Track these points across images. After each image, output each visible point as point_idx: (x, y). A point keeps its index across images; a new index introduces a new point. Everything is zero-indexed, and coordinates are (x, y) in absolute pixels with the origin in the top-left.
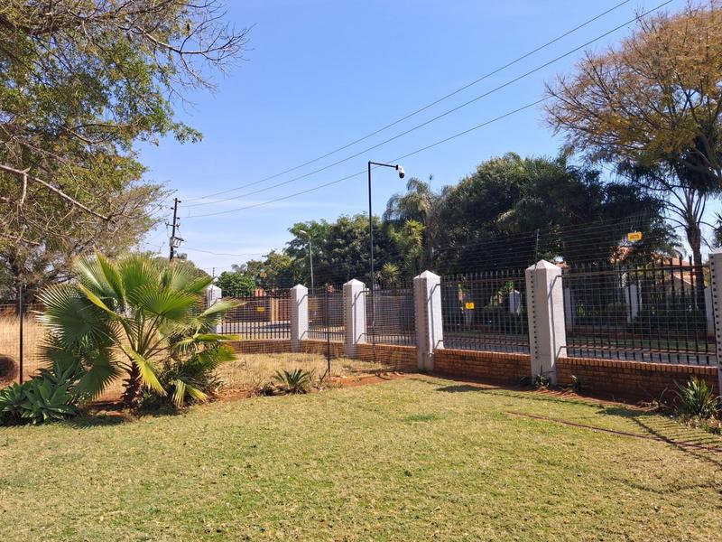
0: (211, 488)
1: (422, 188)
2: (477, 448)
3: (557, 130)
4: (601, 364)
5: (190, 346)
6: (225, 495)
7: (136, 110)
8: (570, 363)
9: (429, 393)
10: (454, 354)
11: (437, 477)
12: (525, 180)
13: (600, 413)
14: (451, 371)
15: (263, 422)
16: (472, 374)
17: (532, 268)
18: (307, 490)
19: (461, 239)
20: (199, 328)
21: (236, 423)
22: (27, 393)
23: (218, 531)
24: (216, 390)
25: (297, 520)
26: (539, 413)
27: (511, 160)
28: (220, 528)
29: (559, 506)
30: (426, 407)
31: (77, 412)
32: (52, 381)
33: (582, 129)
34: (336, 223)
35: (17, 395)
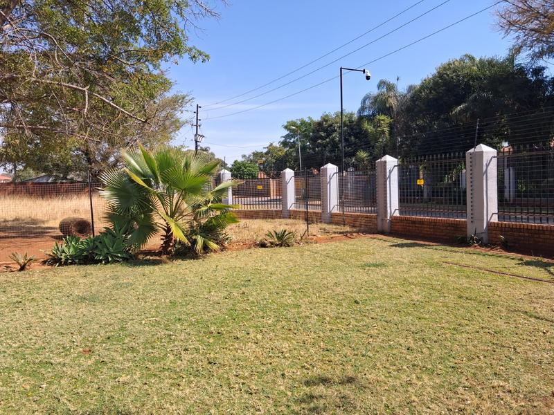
0: (216, 306)
1: (390, 88)
2: (413, 287)
3: (507, 32)
4: (526, 228)
5: (206, 212)
6: (225, 311)
7: (160, 38)
8: (500, 226)
9: (383, 248)
10: (407, 220)
11: (377, 305)
12: (478, 78)
13: (519, 264)
14: (403, 233)
15: (257, 265)
16: (421, 235)
17: (472, 150)
18: (282, 309)
19: (421, 129)
20: (212, 199)
21: (238, 265)
22: (97, 243)
23: (219, 333)
24: (226, 243)
25: (272, 328)
26: (468, 263)
27: (467, 61)
28: (220, 331)
29: (467, 327)
30: (379, 258)
31: (131, 256)
32: (113, 236)
33: (532, 30)
34: (320, 119)
35: (91, 244)
